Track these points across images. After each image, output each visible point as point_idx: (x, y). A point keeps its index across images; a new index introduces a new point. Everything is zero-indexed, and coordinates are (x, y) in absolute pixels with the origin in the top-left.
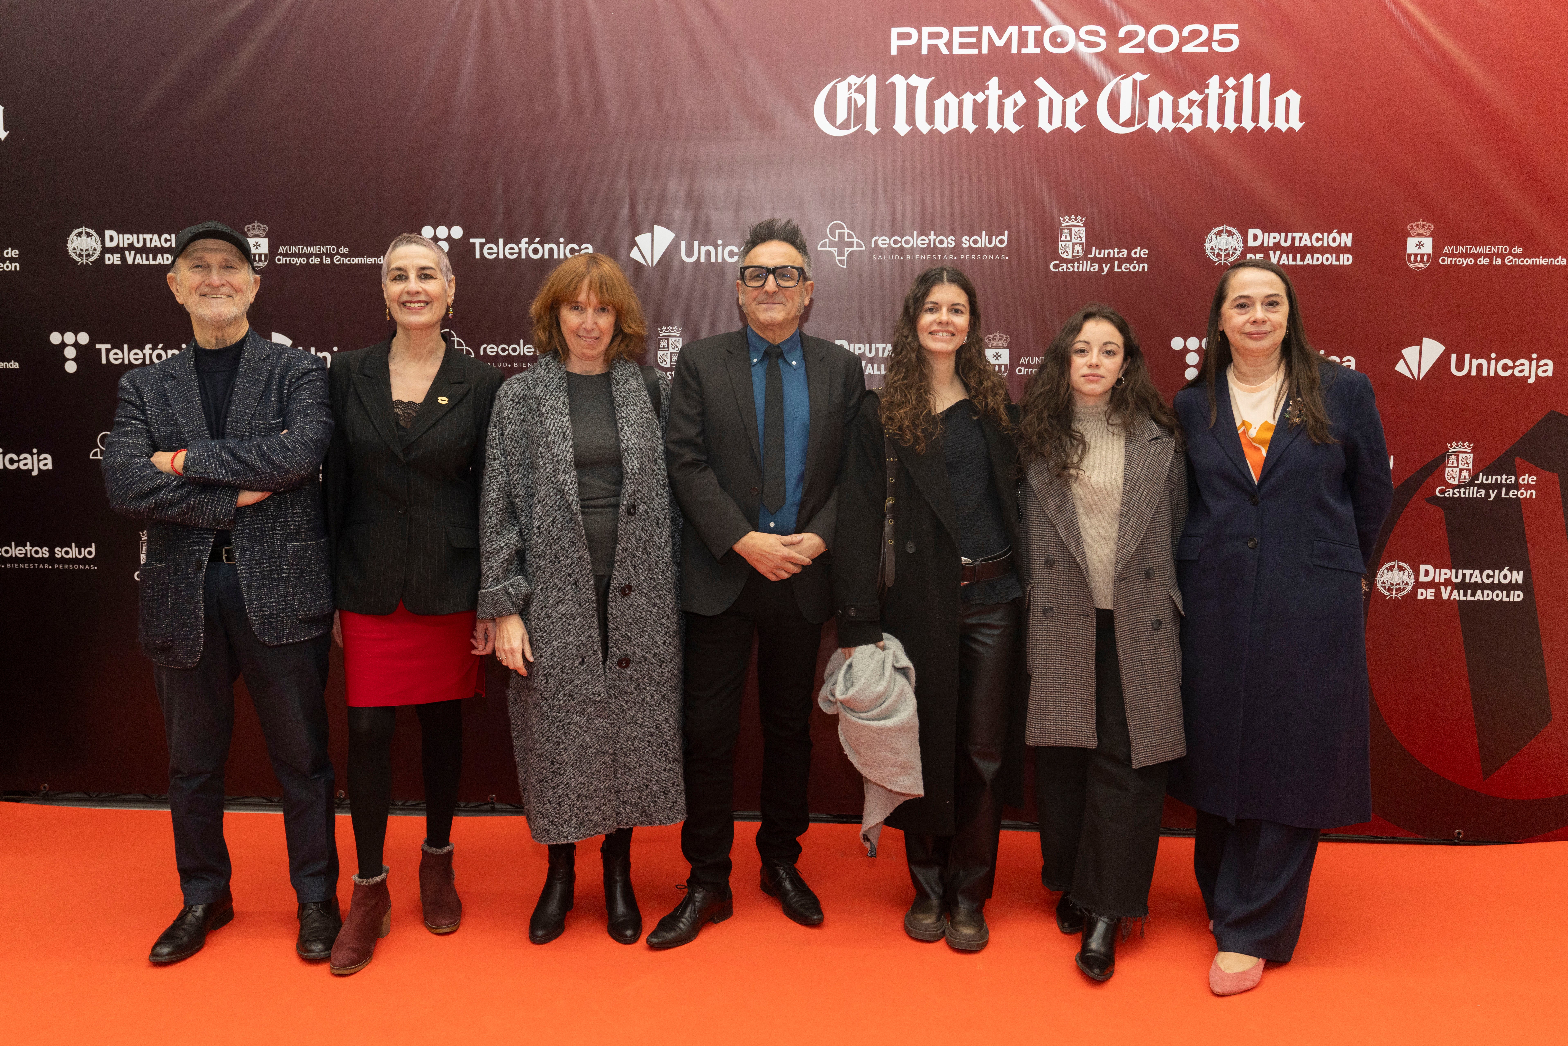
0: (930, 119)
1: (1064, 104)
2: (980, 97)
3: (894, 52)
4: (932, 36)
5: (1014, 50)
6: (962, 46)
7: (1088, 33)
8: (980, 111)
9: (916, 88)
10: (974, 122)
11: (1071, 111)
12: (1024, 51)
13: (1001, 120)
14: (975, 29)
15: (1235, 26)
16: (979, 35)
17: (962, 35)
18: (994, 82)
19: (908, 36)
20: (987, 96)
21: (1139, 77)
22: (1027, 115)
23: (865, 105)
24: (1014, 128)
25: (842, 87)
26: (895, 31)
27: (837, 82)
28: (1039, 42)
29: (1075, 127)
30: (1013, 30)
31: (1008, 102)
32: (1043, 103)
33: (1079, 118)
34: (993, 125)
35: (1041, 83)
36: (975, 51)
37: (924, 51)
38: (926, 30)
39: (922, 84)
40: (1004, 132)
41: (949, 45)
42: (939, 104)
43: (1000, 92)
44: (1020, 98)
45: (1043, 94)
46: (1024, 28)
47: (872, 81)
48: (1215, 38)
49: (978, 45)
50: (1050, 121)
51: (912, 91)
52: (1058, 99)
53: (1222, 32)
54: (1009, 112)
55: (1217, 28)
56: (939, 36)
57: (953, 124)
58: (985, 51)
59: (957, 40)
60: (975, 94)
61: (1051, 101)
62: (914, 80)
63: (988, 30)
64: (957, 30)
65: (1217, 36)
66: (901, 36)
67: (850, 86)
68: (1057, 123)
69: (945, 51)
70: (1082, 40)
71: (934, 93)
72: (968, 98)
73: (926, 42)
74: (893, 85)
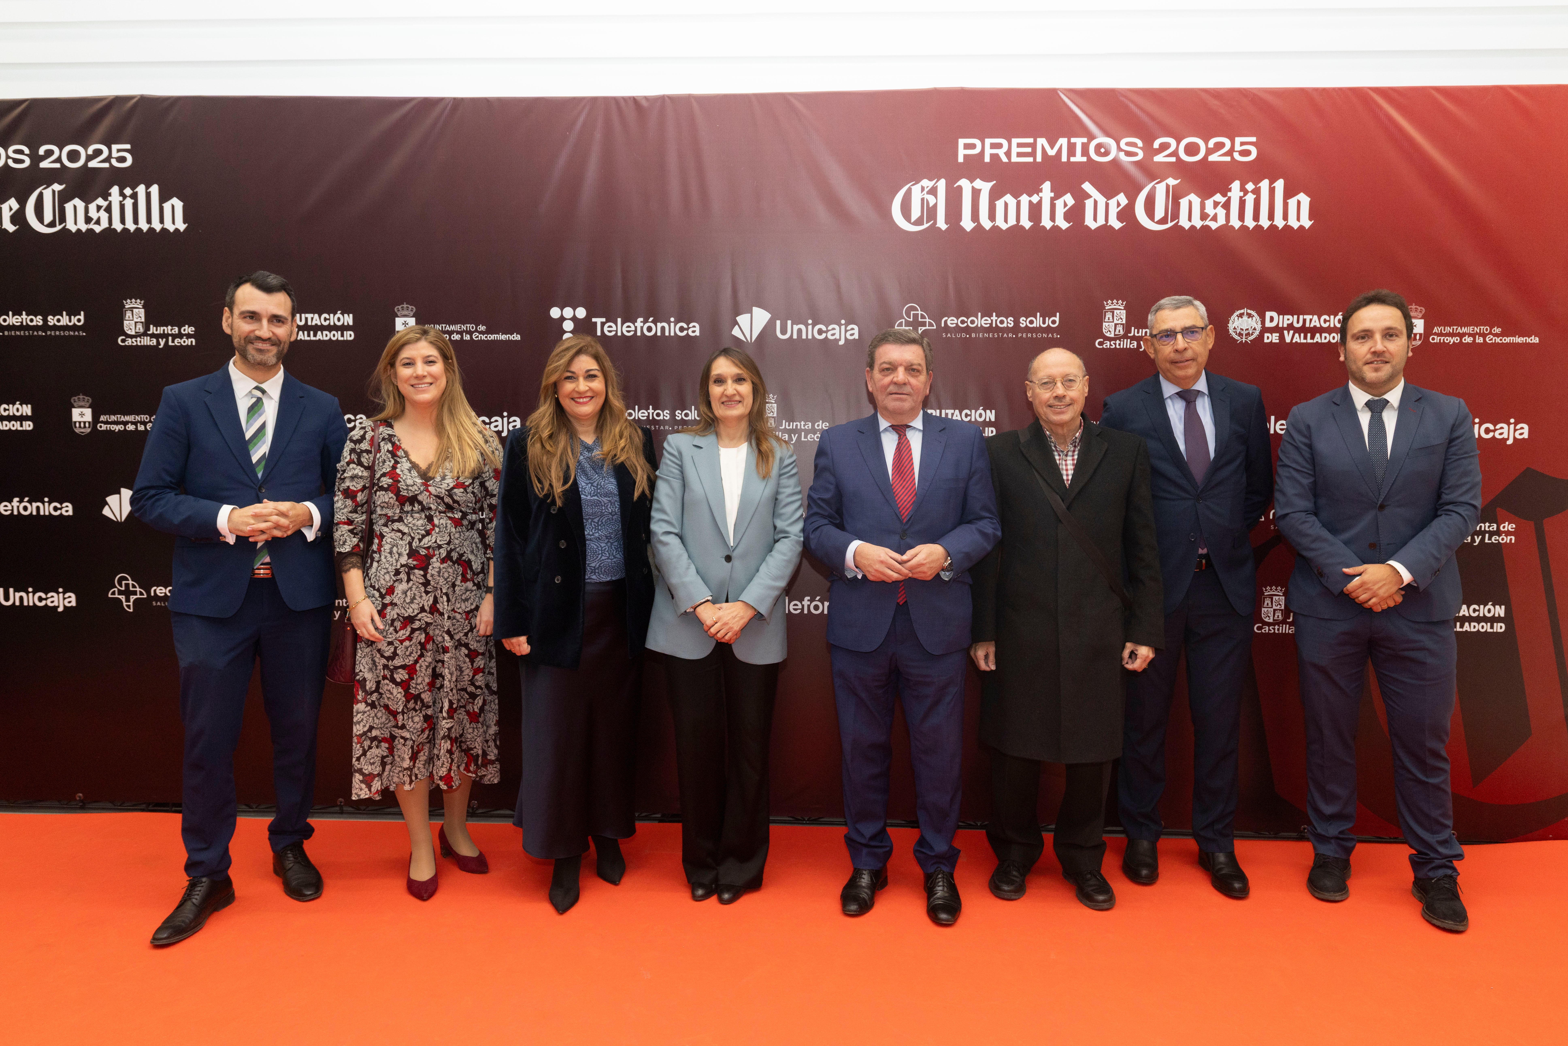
0: (992, 216)
1: (1107, 205)
2: (1035, 199)
3: (961, 159)
4: (993, 146)
5: (1064, 159)
6: (1019, 155)
7: (1127, 144)
8: (1035, 211)
9: (980, 190)
10: (1030, 219)
11: (1114, 211)
12: (1072, 159)
13: (1053, 218)
14: (1031, 140)
15: (1254, 139)
16: (1033, 146)
17: (1020, 145)
18: (1047, 186)
19: (972, 146)
20: (1041, 198)
21: (1172, 182)
22: (1075, 214)
23: (935, 205)
24: (1064, 225)
25: (916, 190)
26: (962, 142)
27: (912, 185)
28: (1085, 152)
29: (1117, 225)
30: (1063, 142)
31: (1059, 203)
32: (1089, 204)
33: (1120, 216)
34: (1046, 223)
35: (1087, 187)
36: (1030, 159)
37: (987, 159)
38: (988, 141)
39: (985, 187)
40: (1056, 228)
41: (1008, 154)
42: (1000, 204)
43: (1052, 195)
44: (1069, 199)
45: (1089, 196)
46: (1073, 140)
47: (942, 184)
48: (1236, 149)
49: (1033, 154)
50: (1095, 219)
51: (976, 193)
52: (1101, 200)
53: (1242, 144)
54: (1060, 211)
55: (1238, 140)
56: (999, 146)
57: (1012, 221)
58: (1039, 159)
59: (1015, 150)
60: (1030, 196)
61: (1096, 202)
62: (979, 184)
63: (1042, 142)
64: (1015, 141)
65: (1238, 147)
66: (967, 146)
67: (923, 189)
68: (1101, 221)
69: (1005, 159)
70: (1122, 150)
71: (995, 195)
72: (1025, 199)
73: (988, 152)
74: (960, 188)
